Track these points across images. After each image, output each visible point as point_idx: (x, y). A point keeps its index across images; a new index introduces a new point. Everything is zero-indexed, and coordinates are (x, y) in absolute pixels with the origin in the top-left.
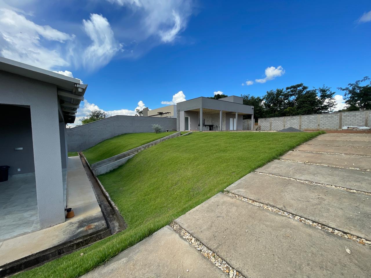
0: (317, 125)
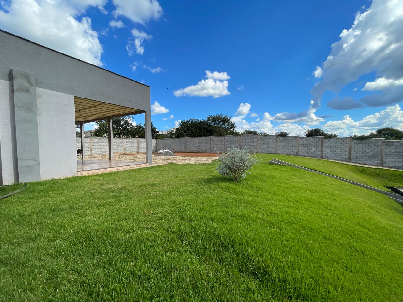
0: (124, 149)
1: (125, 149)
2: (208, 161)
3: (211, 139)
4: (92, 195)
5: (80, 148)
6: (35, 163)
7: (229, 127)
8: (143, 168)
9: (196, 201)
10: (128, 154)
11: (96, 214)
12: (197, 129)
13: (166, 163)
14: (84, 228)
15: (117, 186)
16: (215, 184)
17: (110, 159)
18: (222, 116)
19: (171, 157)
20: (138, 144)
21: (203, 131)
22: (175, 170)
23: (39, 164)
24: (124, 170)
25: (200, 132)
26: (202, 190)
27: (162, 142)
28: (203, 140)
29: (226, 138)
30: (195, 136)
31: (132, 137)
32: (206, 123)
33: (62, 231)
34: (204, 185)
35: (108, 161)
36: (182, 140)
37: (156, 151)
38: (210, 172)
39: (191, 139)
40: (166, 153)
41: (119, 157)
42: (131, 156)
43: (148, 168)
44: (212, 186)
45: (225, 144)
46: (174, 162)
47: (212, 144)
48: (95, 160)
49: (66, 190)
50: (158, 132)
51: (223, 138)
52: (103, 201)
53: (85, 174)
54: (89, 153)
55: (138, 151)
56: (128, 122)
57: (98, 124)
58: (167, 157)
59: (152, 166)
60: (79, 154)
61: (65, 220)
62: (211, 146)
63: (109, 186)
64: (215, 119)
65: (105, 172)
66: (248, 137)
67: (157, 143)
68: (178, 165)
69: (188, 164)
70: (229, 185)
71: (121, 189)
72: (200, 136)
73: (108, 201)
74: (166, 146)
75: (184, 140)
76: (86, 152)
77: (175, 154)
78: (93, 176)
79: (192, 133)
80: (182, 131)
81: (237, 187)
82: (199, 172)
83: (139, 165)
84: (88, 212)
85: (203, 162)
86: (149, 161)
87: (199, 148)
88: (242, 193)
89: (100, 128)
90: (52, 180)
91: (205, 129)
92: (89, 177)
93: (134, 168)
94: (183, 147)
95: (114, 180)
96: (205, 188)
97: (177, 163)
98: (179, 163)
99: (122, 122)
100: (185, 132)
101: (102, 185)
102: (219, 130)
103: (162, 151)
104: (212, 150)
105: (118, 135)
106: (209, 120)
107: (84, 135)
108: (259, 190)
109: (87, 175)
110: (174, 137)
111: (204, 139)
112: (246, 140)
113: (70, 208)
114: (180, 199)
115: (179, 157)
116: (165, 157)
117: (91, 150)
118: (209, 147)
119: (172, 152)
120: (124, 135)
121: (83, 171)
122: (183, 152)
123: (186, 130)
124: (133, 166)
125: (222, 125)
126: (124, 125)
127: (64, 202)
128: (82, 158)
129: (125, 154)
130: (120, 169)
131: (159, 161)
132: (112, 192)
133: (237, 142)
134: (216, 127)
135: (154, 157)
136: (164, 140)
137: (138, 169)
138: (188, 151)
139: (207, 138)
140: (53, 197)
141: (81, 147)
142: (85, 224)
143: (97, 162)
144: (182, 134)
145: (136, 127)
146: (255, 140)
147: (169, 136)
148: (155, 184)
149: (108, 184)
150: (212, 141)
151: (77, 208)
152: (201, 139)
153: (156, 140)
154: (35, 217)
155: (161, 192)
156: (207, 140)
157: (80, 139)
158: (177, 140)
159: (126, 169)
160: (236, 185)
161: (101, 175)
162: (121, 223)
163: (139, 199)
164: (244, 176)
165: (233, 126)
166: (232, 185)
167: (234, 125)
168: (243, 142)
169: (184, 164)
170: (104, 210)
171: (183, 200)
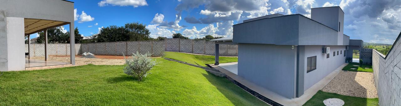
1: (57, 52)
2: (122, 63)
3: (127, 44)
4: (32, 84)
5: (28, 52)
6: (6, 61)
7: (144, 33)
8: (67, 68)
9: (101, 95)
10: (59, 56)
11: (33, 95)
12: (116, 35)
13: (86, 64)
14: (26, 101)
15: (47, 80)
16: (121, 82)
17: (46, 60)
18: (138, 24)
19: (92, 59)
20: (66, 48)
21: (121, 36)
22: (92, 70)
23: (7, 61)
24: (54, 68)
25: (118, 37)
26: (110, 86)
27: (86, 46)
28: (120, 45)
29: (140, 43)
30: (114, 41)
31: (62, 42)
32: (124, 29)
33: (16, 100)
34: (112, 83)
35: (44, 61)
36: (102, 45)
37: (80, 54)
38: (120, 72)
39: (109, 44)
40: (88, 56)
41: (52, 58)
42: (61, 57)
43: (71, 67)
44: (118, 84)
45: (139, 48)
46: (94, 63)
47: (128, 48)
48: (37, 60)
49: (19, 79)
50: (82, 38)
51: (137, 43)
52: (37, 88)
53: (30, 69)
54: (33, 55)
55: (67, 53)
56: (60, 31)
57: (39, 34)
58: (88, 59)
59: (74, 66)
60: (27, 56)
61: (18, 96)
62: (127, 50)
63: (43, 79)
64: (132, 26)
65: (41, 69)
66: (159, 43)
67: (81, 47)
68: (95, 66)
69: (104, 65)
70: (133, 83)
71: (50, 82)
72: (118, 41)
73: (41, 88)
74: (88, 50)
75: (104, 44)
76: (31, 54)
77: (96, 56)
78: (34, 71)
79: (112, 38)
80: (103, 36)
81: (139, 84)
82: (112, 73)
83: (64, 65)
84: (29, 93)
85: (118, 64)
86: (73, 62)
87: (116, 52)
88: (141, 90)
89: (41, 37)
90: (13, 72)
91: (123, 35)
92: (31, 71)
93: (61, 67)
94: (102, 51)
95: (46, 75)
96: (112, 85)
97: (95, 64)
98: (97, 64)
99: (55, 31)
100: (105, 37)
101: (38, 78)
102: (136, 35)
103: (85, 54)
104: (128, 53)
105: (52, 41)
106: (126, 27)
107: (30, 42)
108: (156, 86)
109: (30, 70)
110: (96, 42)
111: (121, 43)
112: (157, 45)
113: (21, 89)
114: (89, 93)
115: (98, 60)
116: (87, 59)
117: (35, 53)
118: (126, 51)
119: (94, 55)
120: (56, 41)
121: (29, 67)
122: (103, 55)
123: (105, 36)
124: (60, 66)
125: (138, 31)
126: (57, 33)
127: (18, 85)
128: (29, 59)
129: (57, 56)
130: (52, 67)
131: (81, 62)
132: (44, 83)
133: (149, 47)
134: (133, 33)
135: (77, 58)
136: (87, 45)
137: (63, 68)
138: (107, 54)
139: (124, 43)
140: (13, 81)
141: (28, 50)
142: (27, 100)
143: (38, 61)
144: (103, 39)
145: (65, 34)
146: (164, 45)
147: (92, 41)
148: (74, 81)
149: (42, 77)
150: (128, 46)
151: (23, 90)
152: (118, 43)
153: (80, 44)
154: (5, 90)
155: (77, 87)
156: (124, 45)
157: (28, 45)
158: (98, 44)
159: (55, 68)
160: (139, 83)
161: (39, 71)
162: (46, 103)
163: (60, 90)
164: (145, 76)
165: (147, 32)
166: (135, 83)
167: (149, 32)
168: (155, 47)
169: (100, 65)
170: (38, 94)
171: (92, 94)
